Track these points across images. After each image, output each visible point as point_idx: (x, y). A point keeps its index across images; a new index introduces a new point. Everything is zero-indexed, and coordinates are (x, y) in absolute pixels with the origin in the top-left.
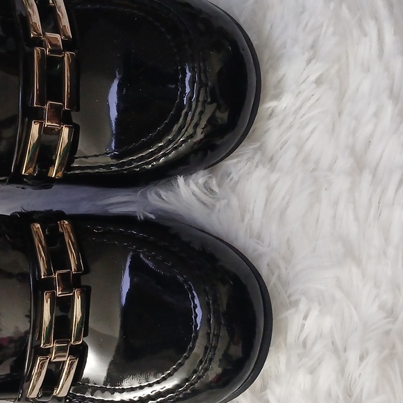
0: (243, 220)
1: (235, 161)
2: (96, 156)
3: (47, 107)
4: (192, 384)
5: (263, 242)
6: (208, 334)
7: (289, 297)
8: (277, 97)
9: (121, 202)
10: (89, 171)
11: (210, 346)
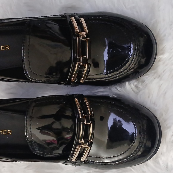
0: (149, 98)
1: (147, 76)
2: (96, 75)
3: (81, 58)
4: (133, 156)
5: (157, 105)
6: (141, 137)
7: (166, 125)
8: (162, 54)
9: (101, 91)
10: (98, 80)
11: (141, 142)
